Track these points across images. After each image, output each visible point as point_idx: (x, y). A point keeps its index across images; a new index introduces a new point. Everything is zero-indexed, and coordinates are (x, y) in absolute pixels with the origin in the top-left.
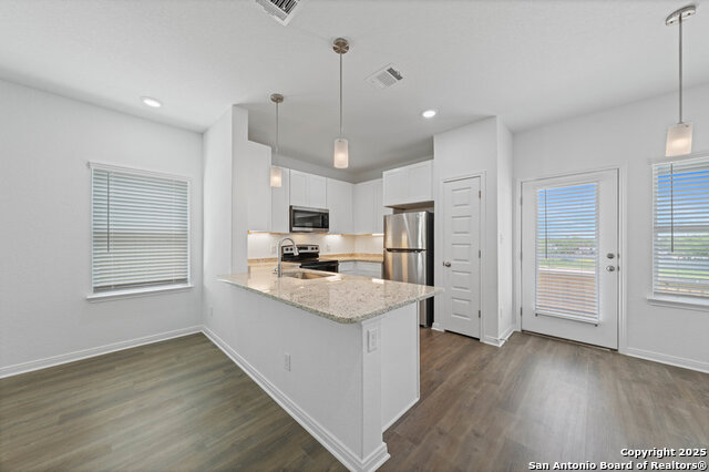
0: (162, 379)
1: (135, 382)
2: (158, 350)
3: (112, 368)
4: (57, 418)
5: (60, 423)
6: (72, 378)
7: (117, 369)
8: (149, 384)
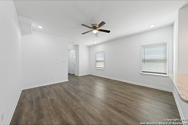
0: (150, 97)
1: (145, 94)
2: (155, 91)
3: (143, 89)
4: (131, 92)
5: (131, 93)
6: (136, 87)
7: (144, 90)
8: (147, 96)
